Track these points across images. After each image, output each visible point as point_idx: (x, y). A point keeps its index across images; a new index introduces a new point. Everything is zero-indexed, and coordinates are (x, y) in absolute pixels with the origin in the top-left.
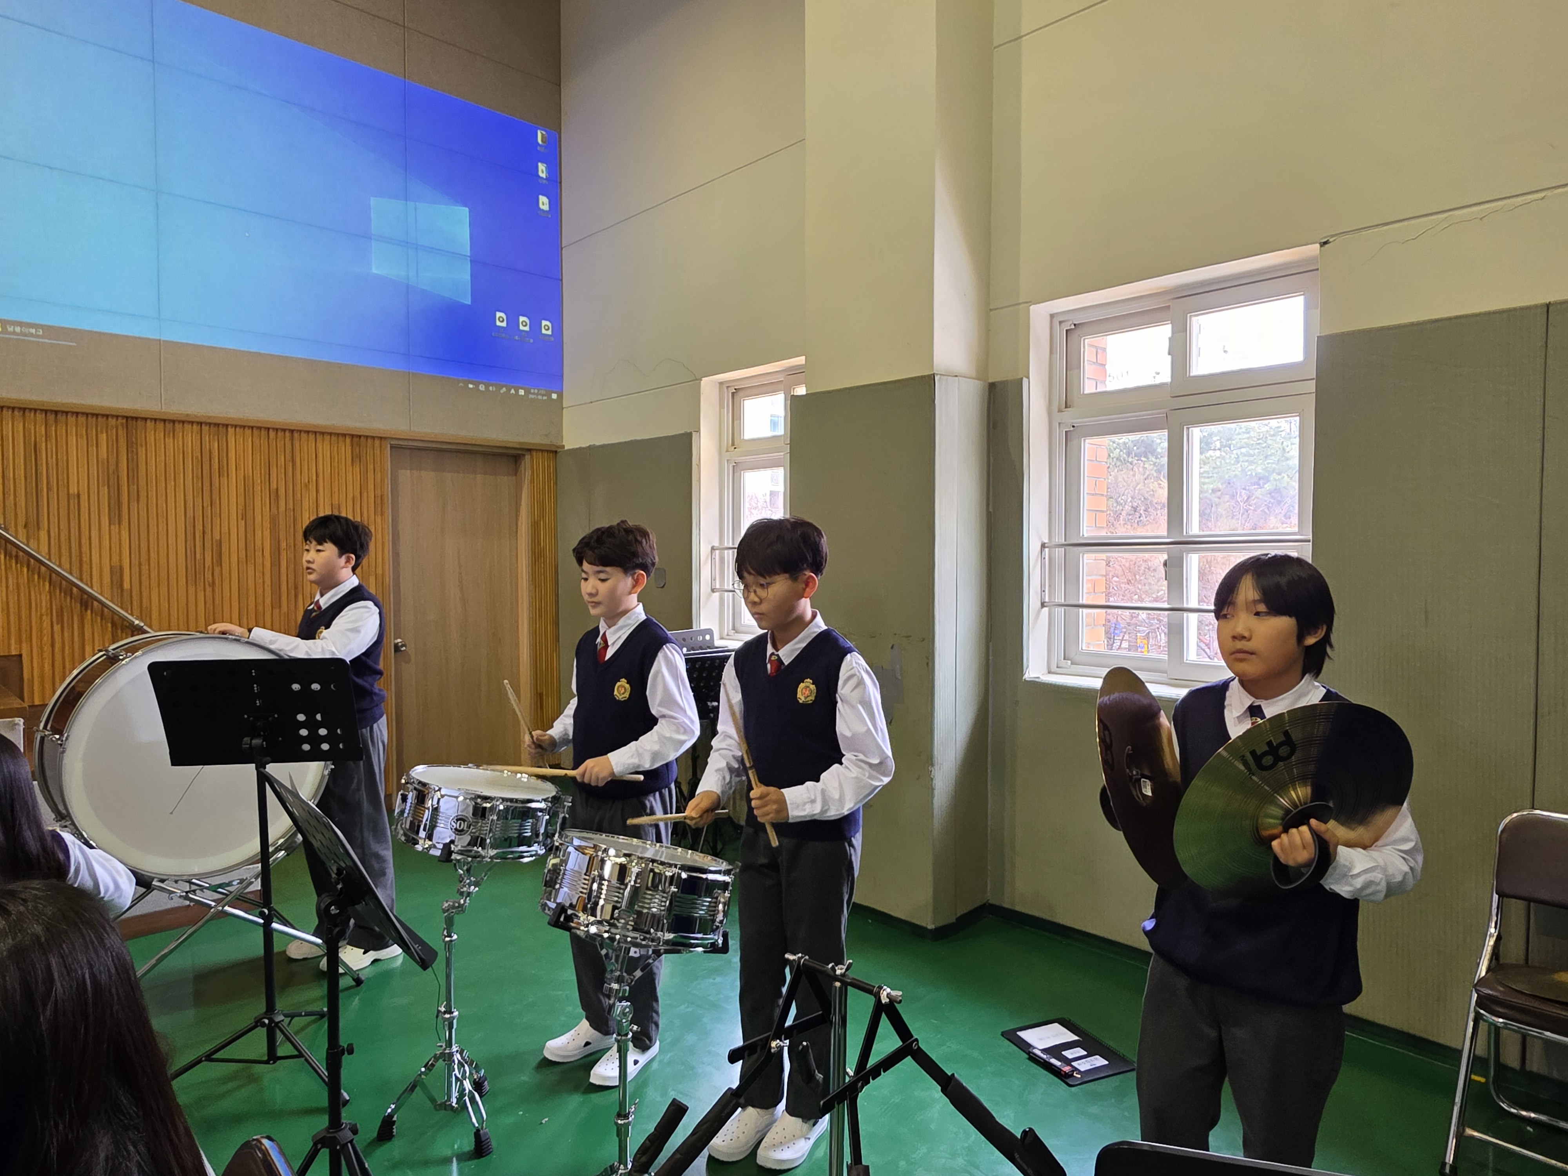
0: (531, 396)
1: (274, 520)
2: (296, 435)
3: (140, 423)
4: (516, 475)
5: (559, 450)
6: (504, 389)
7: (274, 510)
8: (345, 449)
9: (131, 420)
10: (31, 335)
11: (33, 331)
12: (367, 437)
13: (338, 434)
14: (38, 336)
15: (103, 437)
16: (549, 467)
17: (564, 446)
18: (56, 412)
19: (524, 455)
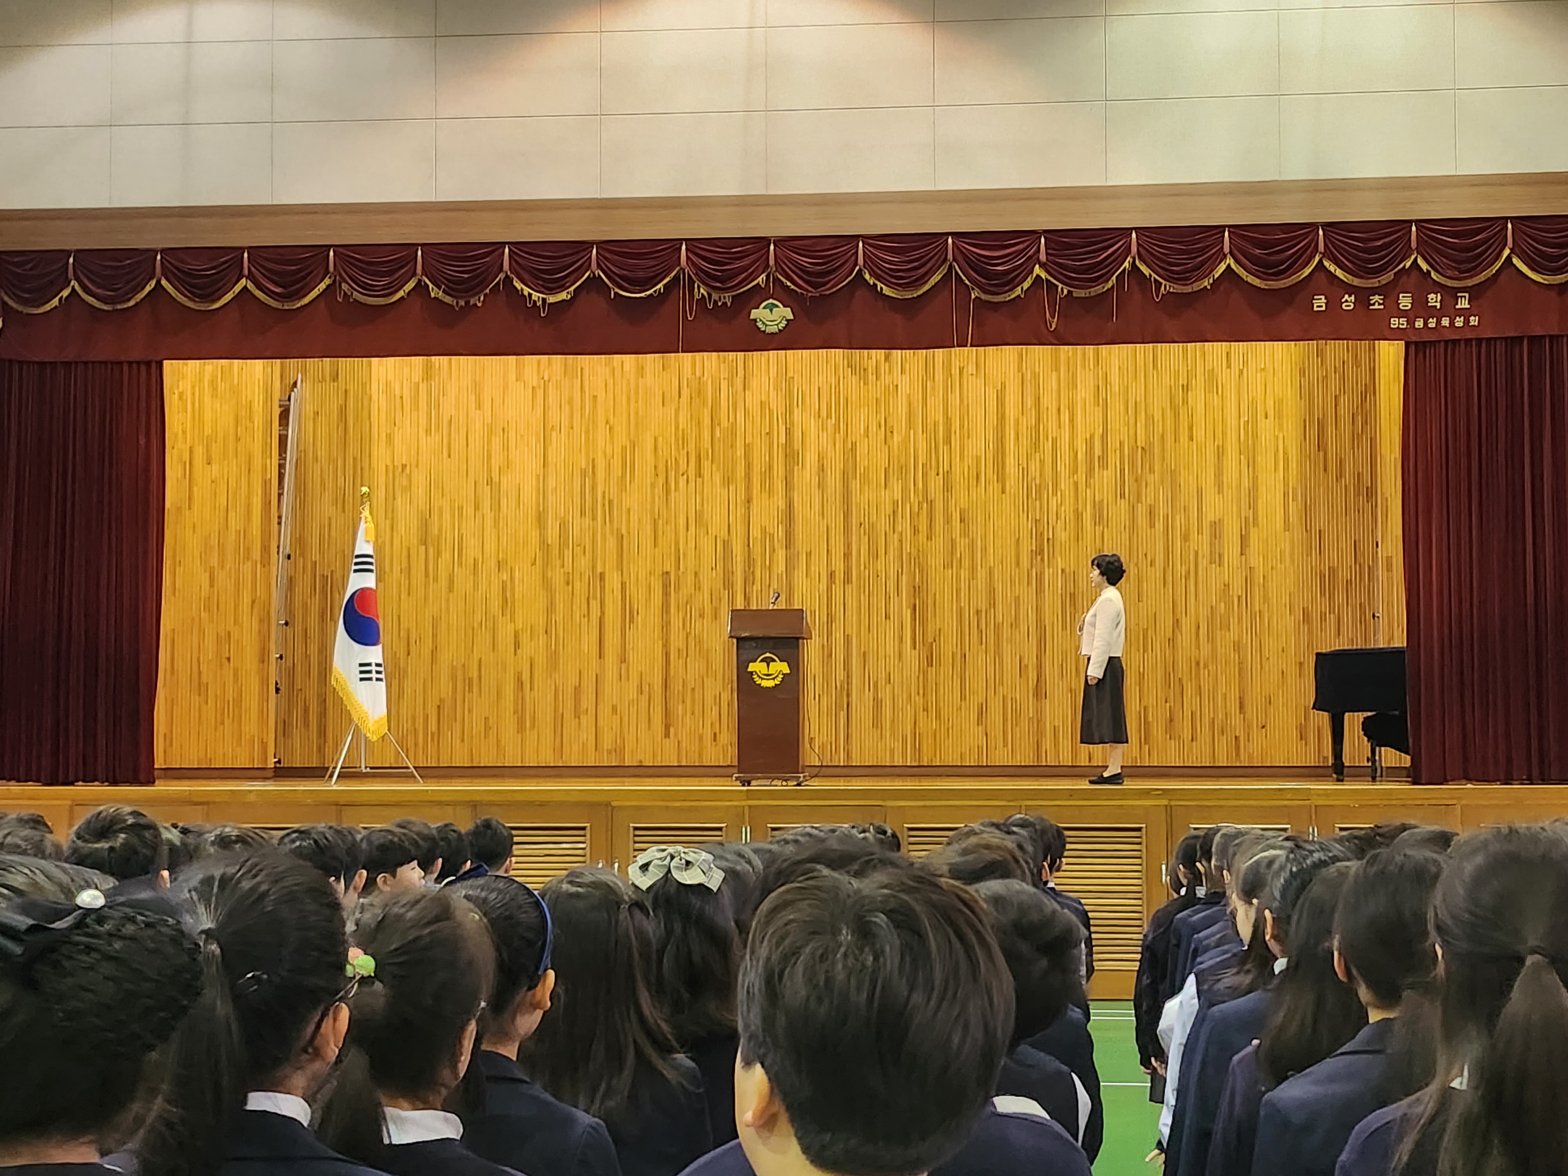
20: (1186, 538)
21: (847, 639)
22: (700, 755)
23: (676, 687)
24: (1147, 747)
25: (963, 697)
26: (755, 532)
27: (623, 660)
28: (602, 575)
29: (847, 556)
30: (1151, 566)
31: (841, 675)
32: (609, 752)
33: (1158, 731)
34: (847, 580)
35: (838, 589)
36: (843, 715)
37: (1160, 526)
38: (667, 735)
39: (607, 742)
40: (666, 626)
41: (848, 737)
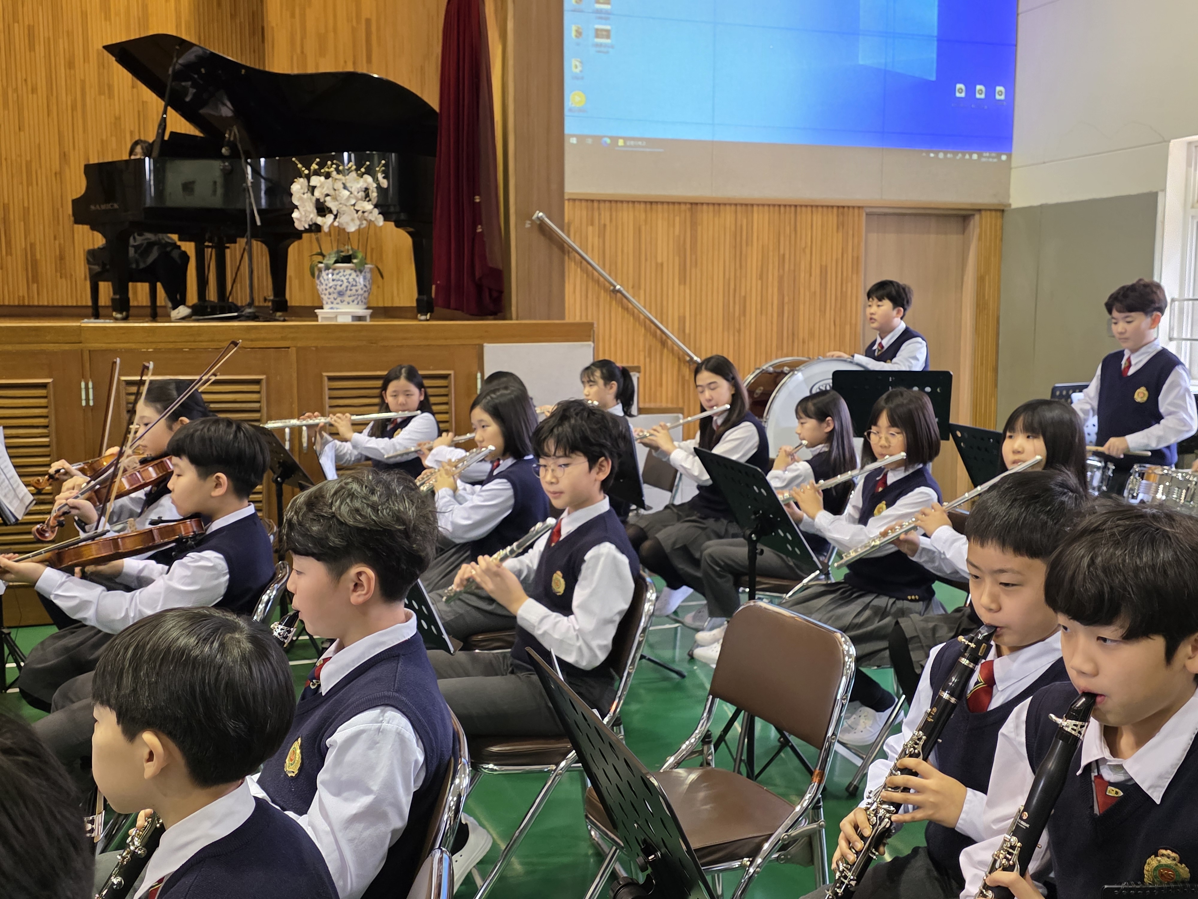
0: (983, 160)
1: (781, 279)
2: (798, 209)
3: (699, 207)
4: (964, 233)
5: (1006, 209)
6: (960, 155)
7: (781, 271)
8: (832, 218)
9: (694, 205)
10: (639, 146)
11: (640, 143)
12: (848, 207)
13: (828, 207)
14: (643, 147)
15: (677, 219)
16: (996, 225)
17: (1010, 205)
18: (651, 203)
19: (974, 215)
20: (70, 65)
24: (35, 285)
30: (32, 93)
37: (40, 49)
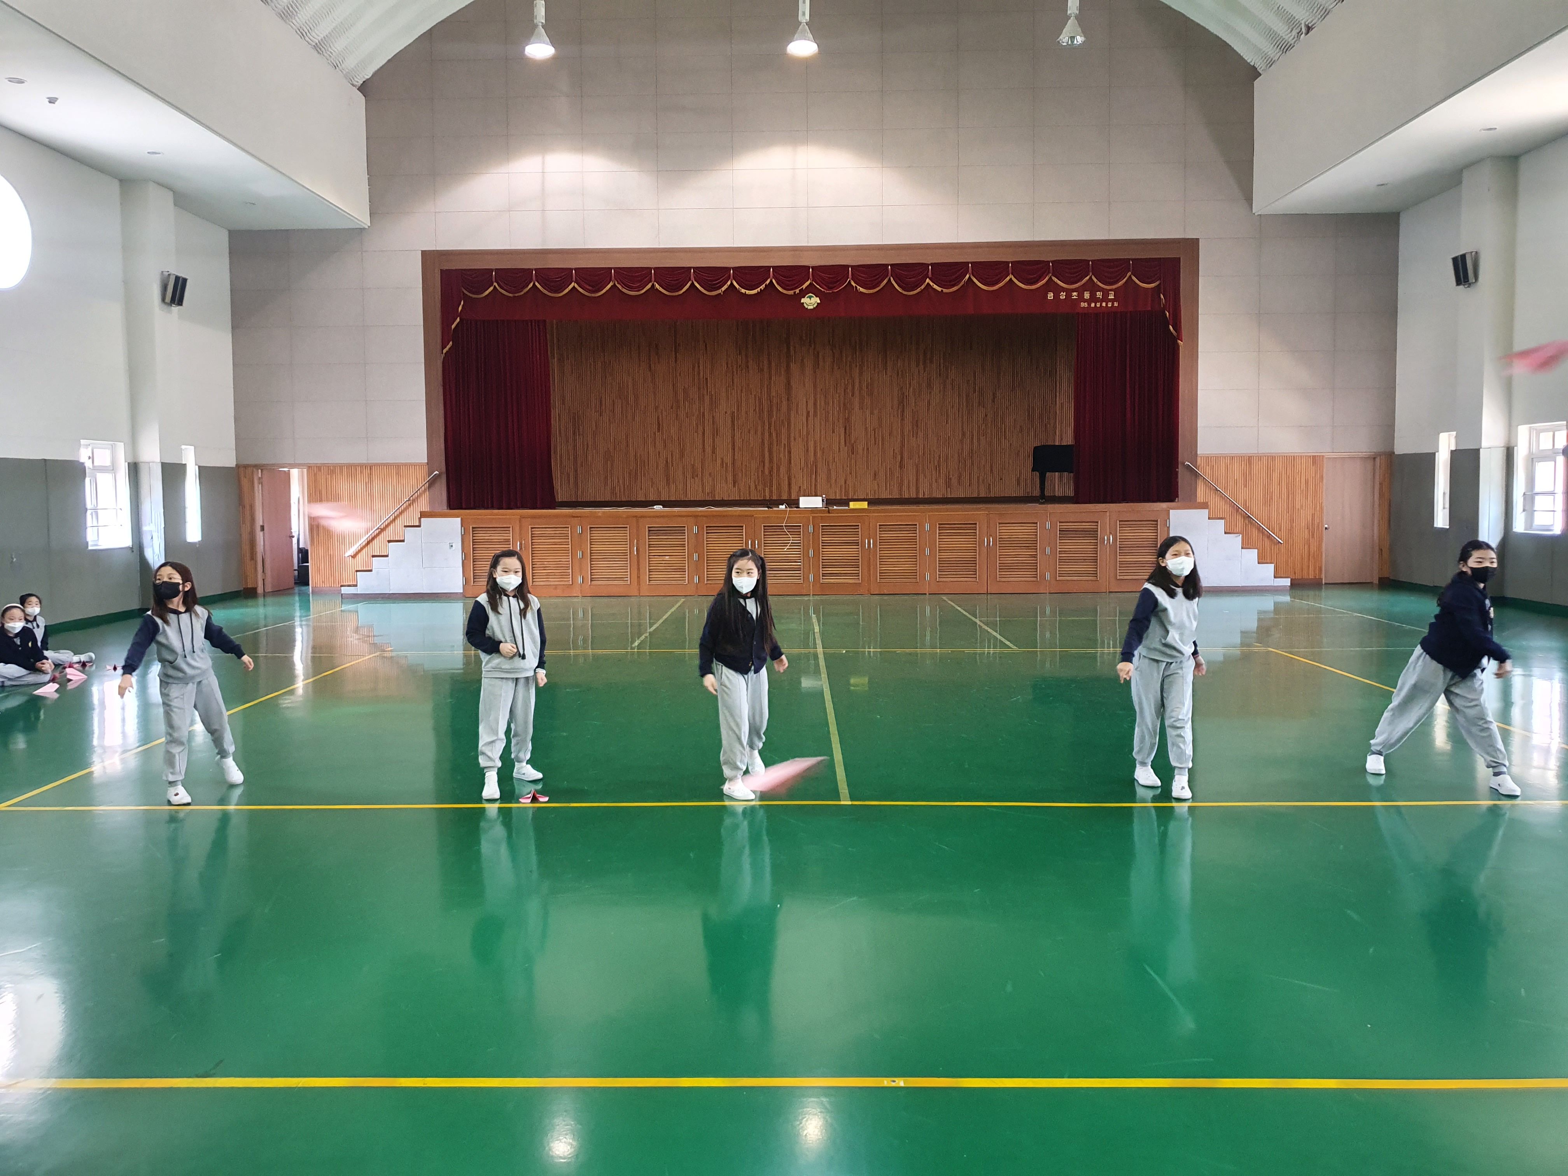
9: (1251, 457)
12: (1317, 456)
13: (1307, 457)
15: (1243, 463)
16: (1388, 461)
17: (1395, 453)
19: (1377, 457)
21: (815, 443)
22: (750, 495)
23: (738, 463)
25: (868, 468)
26: (774, 394)
27: (713, 452)
28: (704, 413)
29: (815, 404)
31: (812, 459)
32: (708, 494)
33: (954, 481)
34: (815, 415)
35: (811, 418)
36: (814, 476)
38: (734, 486)
39: (707, 490)
40: (733, 437)
41: (816, 485)
